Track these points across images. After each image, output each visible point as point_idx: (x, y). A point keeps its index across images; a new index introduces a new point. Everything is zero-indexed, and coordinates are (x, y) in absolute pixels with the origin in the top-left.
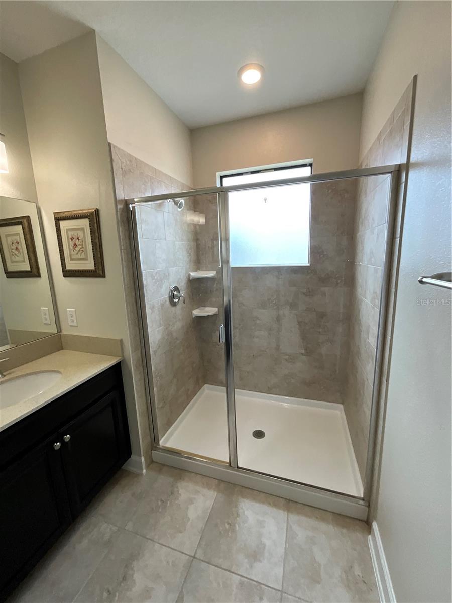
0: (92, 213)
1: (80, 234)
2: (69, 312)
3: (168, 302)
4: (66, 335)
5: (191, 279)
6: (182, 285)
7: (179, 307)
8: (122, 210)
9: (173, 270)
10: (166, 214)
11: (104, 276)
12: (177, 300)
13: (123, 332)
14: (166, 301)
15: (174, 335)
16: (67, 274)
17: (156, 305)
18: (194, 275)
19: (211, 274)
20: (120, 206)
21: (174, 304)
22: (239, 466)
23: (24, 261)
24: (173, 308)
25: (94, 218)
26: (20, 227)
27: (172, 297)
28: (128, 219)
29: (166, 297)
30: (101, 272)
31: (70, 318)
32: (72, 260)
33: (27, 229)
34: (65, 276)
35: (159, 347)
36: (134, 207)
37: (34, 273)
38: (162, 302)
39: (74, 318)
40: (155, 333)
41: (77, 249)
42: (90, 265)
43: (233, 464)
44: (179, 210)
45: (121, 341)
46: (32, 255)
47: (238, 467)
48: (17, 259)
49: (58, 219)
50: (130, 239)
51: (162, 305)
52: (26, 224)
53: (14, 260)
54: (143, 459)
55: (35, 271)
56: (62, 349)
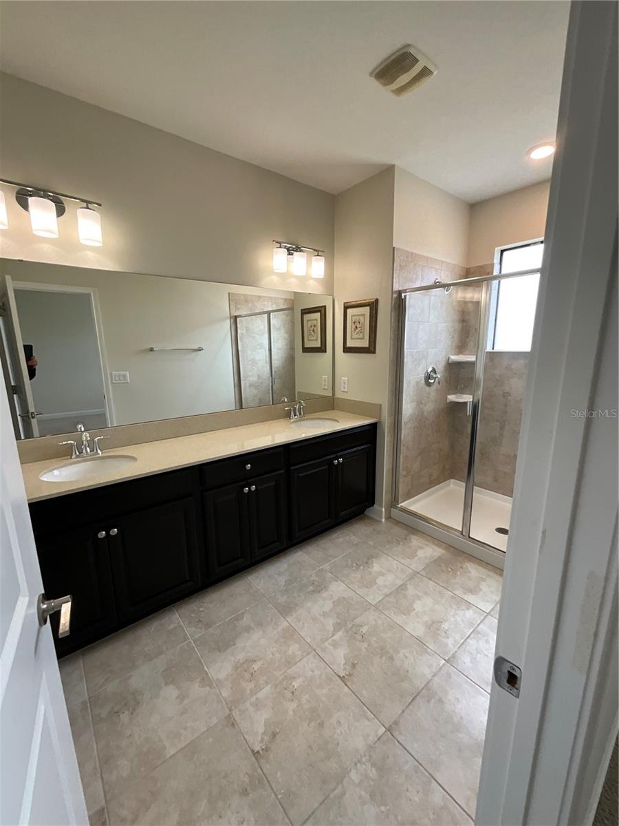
0: (373, 303)
1: (362, 318)
2: (343, 380)
3: (423, 381)
4: (338, 398)
5: (450, 362)
6: (440, 368)
7: (433, 388)
8: (396, 298)
9: (432, 351)
10: (433, 298)
11: (374, 352)
12: (432, 381)
13: (382, 398)
14: (421, 380)
15: (425, 414)
16: (347, 350)
17: (412, 382)
18: (454, 358)
19: (472, 358)
20: (395, 296)
21: (429, 384)
22: (471, 536)
23: (317, 340)
24: (427, 388)
25: (374, 306)
26: (319, 314)
27: (428, 377)
28: (399, 306)
29: (423, 376)
30: (372, 349)
31: (343, 385)
32: (352, 339)
33: (323, 315)
34: (344, 352)
35: (410, 420)
36: (405, 296)
37: (322, 349)
38: (417, 380)
39: (346, 386)
40: (408, 408)
41: (357, 331)
42: (365, 344)
43: (465, 533)
44: (446, 293)
45: (380, 405)
46: (323, 335)
47: (469, 537)
48: (313, 338)
49: (346, 307)
50: (399, 322)
51: (418, 383)
52: (323, 312)
53: (310, 338)
54: (383, 510)
55: (323, 348)
56: (333, 409)
